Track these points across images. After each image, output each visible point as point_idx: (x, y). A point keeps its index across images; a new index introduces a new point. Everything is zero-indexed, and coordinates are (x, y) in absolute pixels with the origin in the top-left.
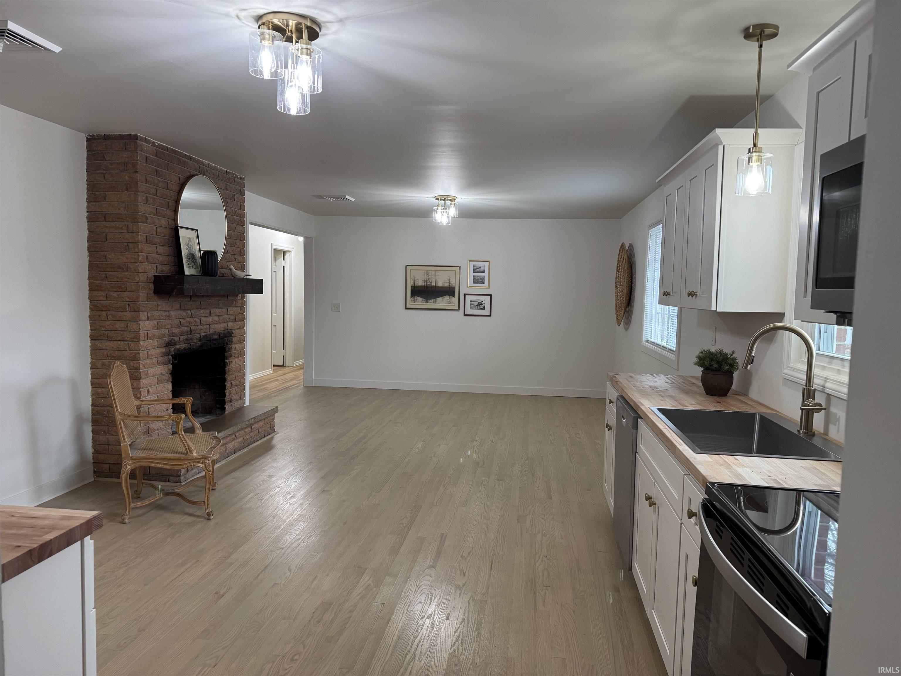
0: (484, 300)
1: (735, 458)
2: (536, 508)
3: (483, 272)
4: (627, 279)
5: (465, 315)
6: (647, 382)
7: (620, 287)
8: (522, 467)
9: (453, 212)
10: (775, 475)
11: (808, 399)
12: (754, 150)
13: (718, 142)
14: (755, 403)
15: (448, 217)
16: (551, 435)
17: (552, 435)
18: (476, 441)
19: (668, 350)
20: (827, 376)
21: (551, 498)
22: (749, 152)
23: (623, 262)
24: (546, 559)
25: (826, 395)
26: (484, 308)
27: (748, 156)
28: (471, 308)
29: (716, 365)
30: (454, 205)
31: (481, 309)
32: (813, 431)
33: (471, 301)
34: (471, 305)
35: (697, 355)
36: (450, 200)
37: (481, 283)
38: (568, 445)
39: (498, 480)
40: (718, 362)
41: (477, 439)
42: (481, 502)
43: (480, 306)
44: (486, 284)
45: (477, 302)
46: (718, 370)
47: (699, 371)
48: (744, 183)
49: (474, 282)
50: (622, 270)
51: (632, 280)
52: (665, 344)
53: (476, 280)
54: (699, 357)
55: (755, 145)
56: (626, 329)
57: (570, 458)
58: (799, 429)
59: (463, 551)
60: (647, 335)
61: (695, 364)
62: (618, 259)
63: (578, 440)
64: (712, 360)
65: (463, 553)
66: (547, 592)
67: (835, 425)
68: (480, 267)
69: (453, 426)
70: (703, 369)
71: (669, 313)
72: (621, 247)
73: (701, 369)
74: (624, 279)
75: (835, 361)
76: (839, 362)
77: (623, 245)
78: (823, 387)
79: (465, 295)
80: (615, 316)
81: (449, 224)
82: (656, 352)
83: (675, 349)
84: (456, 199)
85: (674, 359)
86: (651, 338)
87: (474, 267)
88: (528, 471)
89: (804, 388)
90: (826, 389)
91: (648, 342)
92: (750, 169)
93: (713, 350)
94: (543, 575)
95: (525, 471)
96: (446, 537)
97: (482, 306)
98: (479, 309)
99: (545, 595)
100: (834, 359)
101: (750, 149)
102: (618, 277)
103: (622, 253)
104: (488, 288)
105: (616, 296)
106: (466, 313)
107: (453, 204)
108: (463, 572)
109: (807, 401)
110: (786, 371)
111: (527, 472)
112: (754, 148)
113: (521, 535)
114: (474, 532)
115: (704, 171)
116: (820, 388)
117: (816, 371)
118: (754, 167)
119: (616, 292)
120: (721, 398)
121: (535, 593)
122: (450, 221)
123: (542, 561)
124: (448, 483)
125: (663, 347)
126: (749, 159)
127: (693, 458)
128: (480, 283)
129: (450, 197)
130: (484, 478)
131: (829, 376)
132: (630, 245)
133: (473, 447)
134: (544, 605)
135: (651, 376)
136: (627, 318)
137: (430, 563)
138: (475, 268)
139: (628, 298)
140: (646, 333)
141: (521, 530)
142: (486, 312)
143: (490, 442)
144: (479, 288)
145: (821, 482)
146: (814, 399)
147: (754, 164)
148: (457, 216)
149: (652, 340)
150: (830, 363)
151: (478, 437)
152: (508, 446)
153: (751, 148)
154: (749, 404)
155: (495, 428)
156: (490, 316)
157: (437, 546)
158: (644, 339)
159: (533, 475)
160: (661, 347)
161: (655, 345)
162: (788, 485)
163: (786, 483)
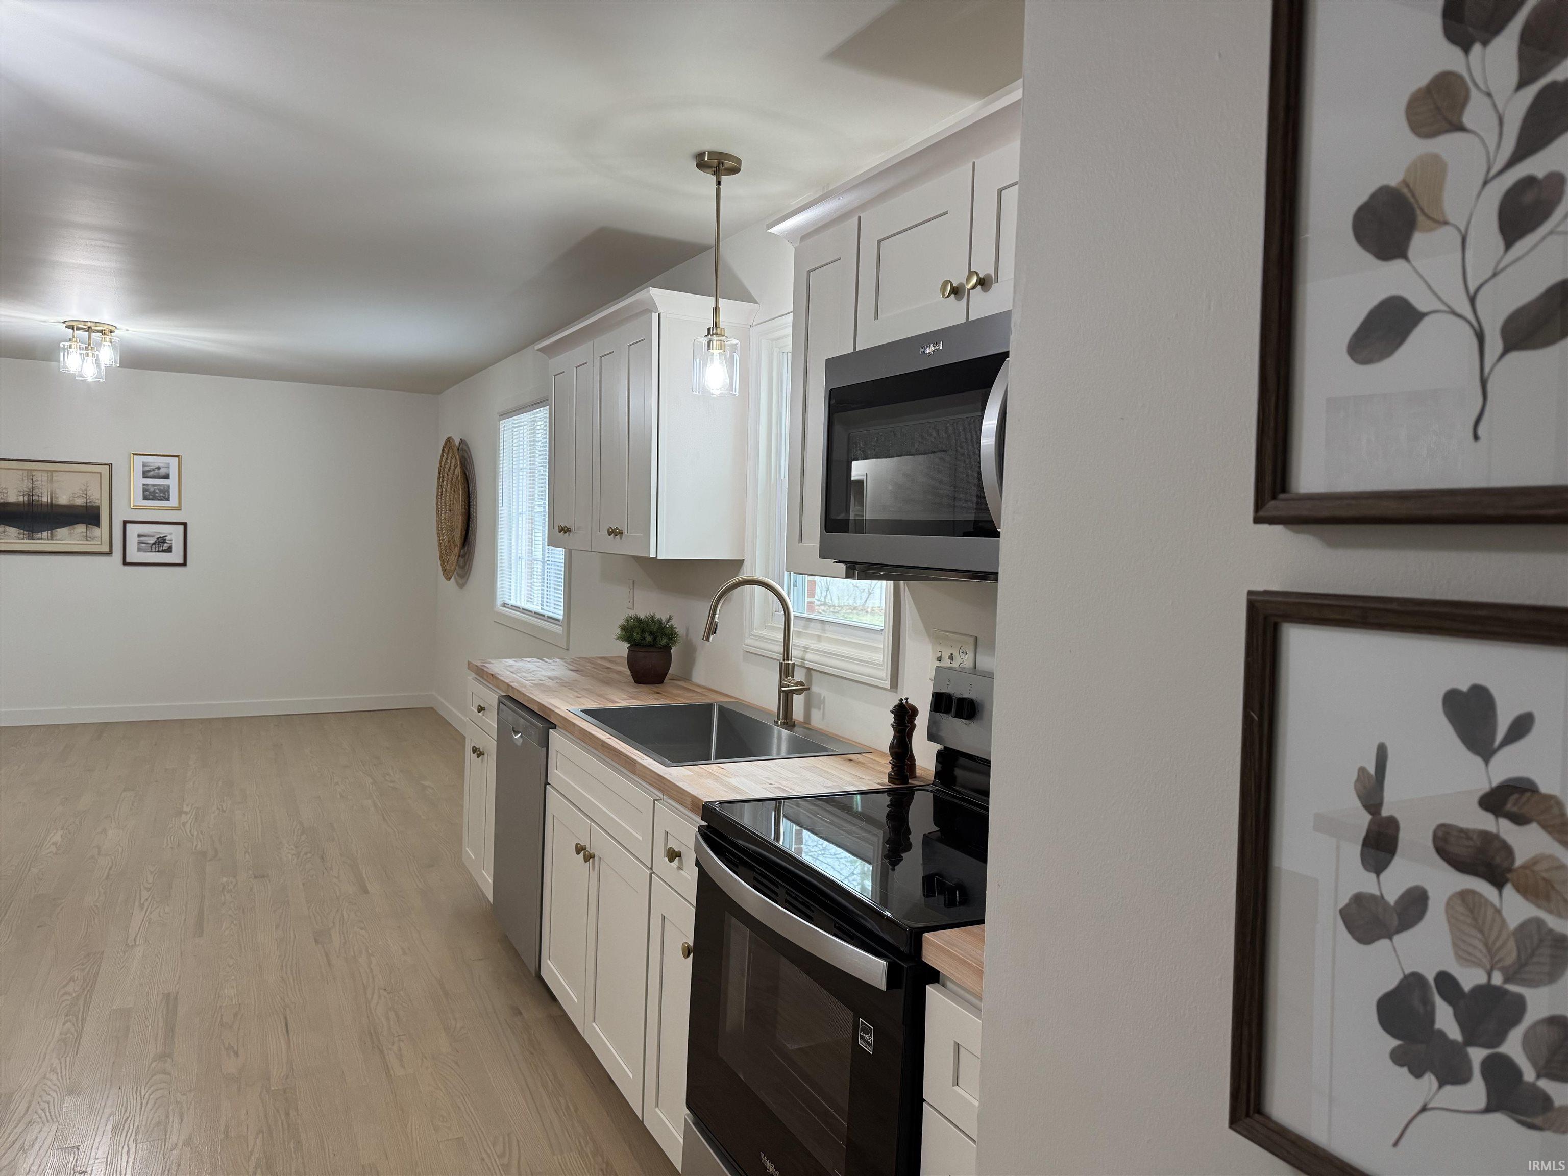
0: (171, 534)
1: (719, 767)
2: (344, 912)
3: (167, 477)
4: (462, 501)
5: (125, 563)
6: (541, 671)
7: (445, 513)
8: (296, 847)
9: (107, 355)
10: (776, 782)
11: (786, 678)
12: (714, 332)
13: (649, 308)
14: (705, 690)
15: (98, 365)
16: (337, 783)
17: (340, 783)
18: (186, 813)
19: (546, 618)
20: (806, 645)
21: (366, 891)
22: (709, 333)
23: (449, 470)
24: (385, 993)
25: (805, 670)
26: (169, 550)
27: (707, 339)
28: (139, 550)
29: (649, 639)
30: (111, 342)
31: (163, 551)
32: (793, 720)
33: (139, 536)
34: (139, 543)
35: (620, 624)
36: (101, 331)
37: (161, 500)
38: (374, 797)
39: (256, 877)
40: (651, 633)
41: (186, 809)
42: (232, 922)
43: (161, 544)
44: (173, 502)
45: (153, 536)
46: (652, 645)
47: (623, 649)
48: (703, 377)
49: (145, 498)
50: (447, 484)
51: (469, 502)
52: (537, 608)
53: (149, 494)
54: (623, 628)
55: (716, 325)
56: (461, 586)
57: (384, 817)
58: (776, 720)
59: (222, 1015)
60: (503, 594)
61: (618, 638)
62: (441, 463)
63: (391, 785)
64: (643, 631)
65: (222, 1018)
66: (402, 1044)
67: (819, 709)
68: (159, 468)
69: (124, 790)
70: (629, 645)
71: (543, 559)
72: (446, 444)
73: (627, 645)
74: (452, 499)
75: (812, 624)
76: (819, 625)
77: (449, 440)
78: (802, 660)
79: (125, 523)
80: (439, 563)
81: (101, 380)
82: (525, 623)
83: (561, 617)
84: (116, 330)
85: (561, 632)
86: (510, 599)
87: (144, 466)
88: (310, 853)
89: (782, 663)
90: (806, 662)
91: (505, 607)
92: (710, 357)
93: (642, 616)
94: (388, 1019)
95: (306, 854)
96: (176, 999)
97: (166, 545)
98: (158, 551)
99: (400, 1050)
100: (811, 622)
101: (709, 329)
102: (441, 495)
103: (448, 454)
104: (179, 509)
105: (438, 527)
106: (128, 560)
107: (108, 340)
108: (234, 1052)
109: (785, 681)
110: (748, 641)
111: (309, 855)
112: (714, 330)
113: (329, 964)
114: (233, 978)
115: (628, 347)
116: (798, 661)
117: (794, 640)
118: (715, 354)
119: (439, 522)
120: (657, 687)
121: (381, 1052)
122: (103, 374)
123: (380, 997)
124: (150, 899)
125: (535, 613)
126: (709, 343)
127: (667, 774)
128: (159, 500)
129: (101, 325)
130: (225, 880)
131: (809, 645)
132: (462, 442)
133: (184, 824)
134: (403, 1066)
135: (540, 661)
136: (463, 567)
137: (158, 1051)
138: (147, 469)
139: (464, 533)
140: (503, 591)
141: (327, 955)
142: (176, 556)
143: (217, 812)
144: (155, 510)
145: (830, 783)
146: (793, 677)
147: (715, 351)
148: (118, 365)
149: (512, 602)
150: (806, 627)
151: (188, 805)
152: (258, 813)
153: (712, 329)
154: (698, 692)
155: (220, 784)
156: (184, 564)
157: (163, 1017)
158: (499, 602)
159: (322, 858)
160: (533, 614)
161: (521, 610)
162: (798, 792)
163: (793, 790)
